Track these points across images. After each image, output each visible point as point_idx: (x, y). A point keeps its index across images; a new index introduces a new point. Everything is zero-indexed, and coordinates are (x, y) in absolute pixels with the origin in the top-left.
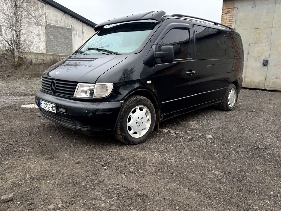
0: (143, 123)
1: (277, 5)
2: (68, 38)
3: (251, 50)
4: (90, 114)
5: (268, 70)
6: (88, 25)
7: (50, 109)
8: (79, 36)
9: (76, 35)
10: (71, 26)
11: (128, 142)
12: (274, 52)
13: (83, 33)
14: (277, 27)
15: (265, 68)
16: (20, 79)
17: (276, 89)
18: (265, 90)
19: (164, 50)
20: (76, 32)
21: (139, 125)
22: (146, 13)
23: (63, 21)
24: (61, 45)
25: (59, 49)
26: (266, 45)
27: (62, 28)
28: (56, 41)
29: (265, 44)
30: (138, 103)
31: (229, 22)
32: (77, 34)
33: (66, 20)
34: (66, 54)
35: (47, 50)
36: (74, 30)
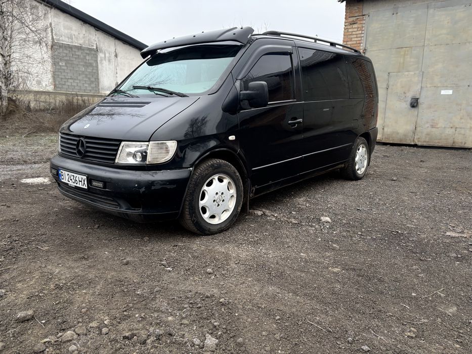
0: (223, 200)
1: (431, 11)
2: (91, 65)
3: (391, 83)
4: (143, 189)
5: (420, 114)
6: (124, 43)
7: (77, 184)
8: (109, 61)
9: (105, 60)
10: (95, 45)
11: (202, 230)
12: (429, 86)
13: (116, 56)
14: (431, 46)
15: (414, 111)
16: (12, 136)
17: (431, 144)
18: (415, 146)
19: (253, 89)
20: (105, 55)
21: (219, 205)
22: (224, 31)
23: (81, 36)
24: (80, 78)
25: (75, 84)
26: (415, 73)
27: (80, 48)
28: (70, 70)
29: (412, 73)
30: (216, 170)
31: (357, 37)
32: (107, 58)
33: (87, 35)
34: (89, 91)
35: (55, 86)
36: (101, 51)
